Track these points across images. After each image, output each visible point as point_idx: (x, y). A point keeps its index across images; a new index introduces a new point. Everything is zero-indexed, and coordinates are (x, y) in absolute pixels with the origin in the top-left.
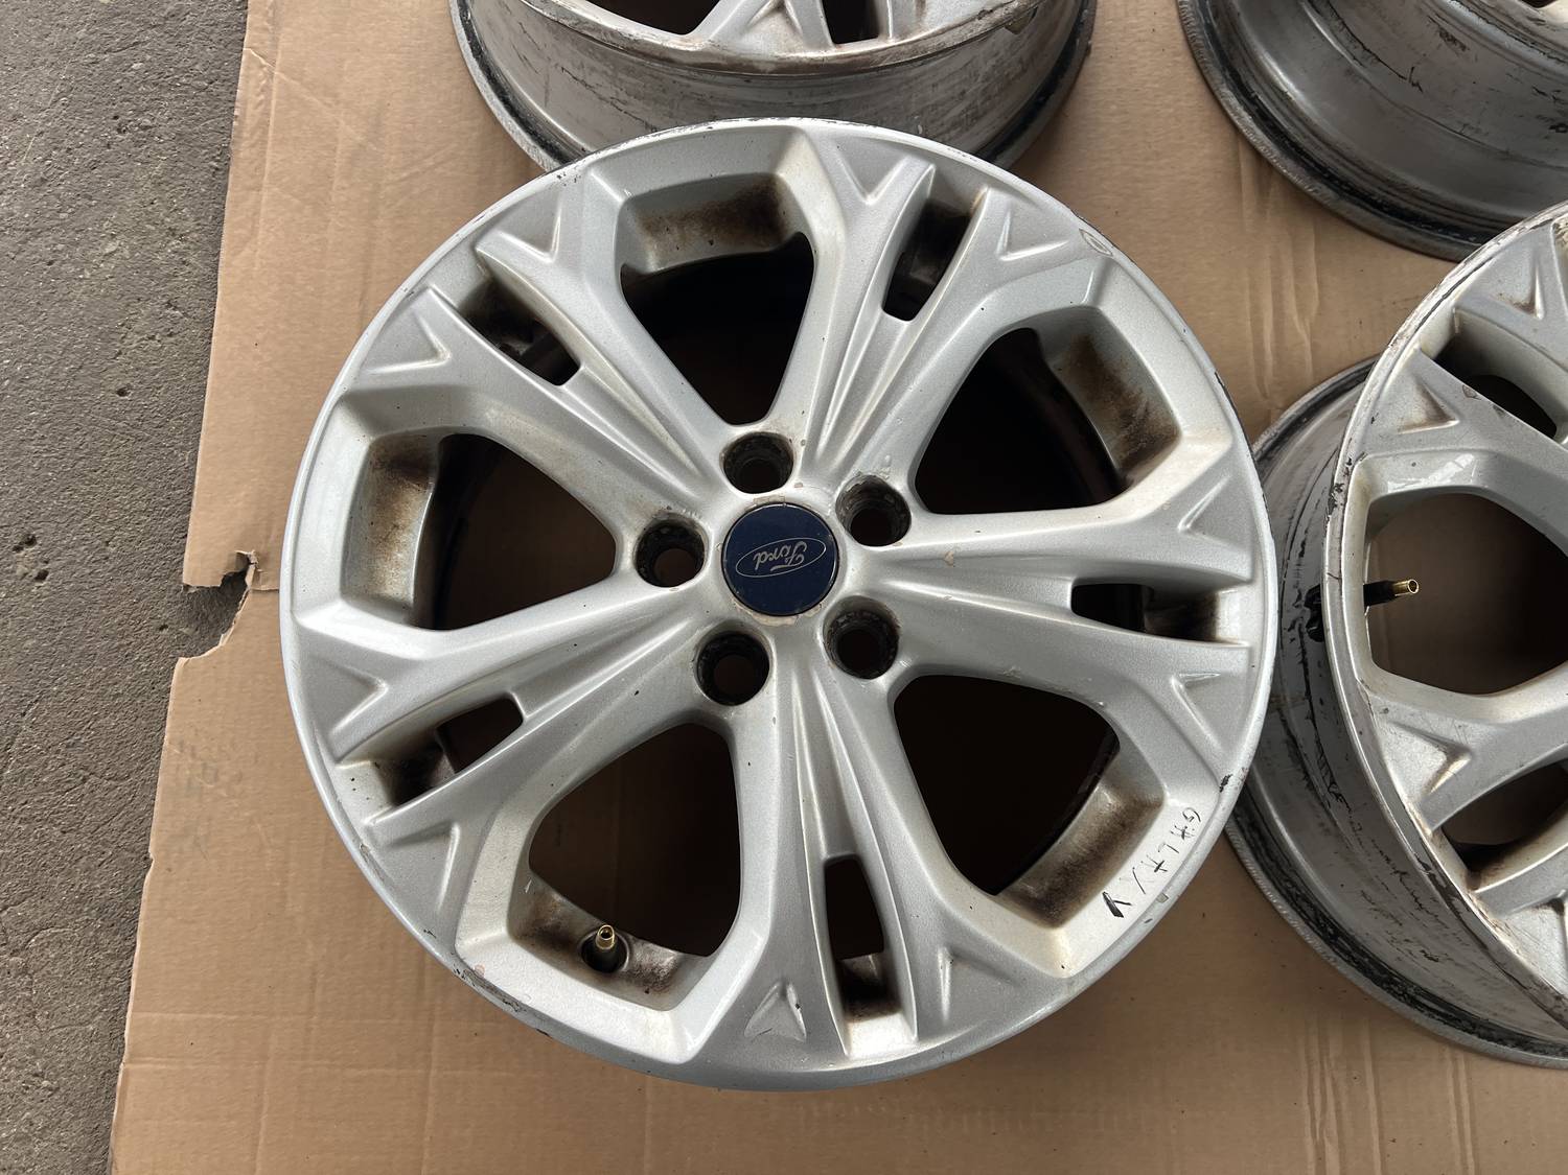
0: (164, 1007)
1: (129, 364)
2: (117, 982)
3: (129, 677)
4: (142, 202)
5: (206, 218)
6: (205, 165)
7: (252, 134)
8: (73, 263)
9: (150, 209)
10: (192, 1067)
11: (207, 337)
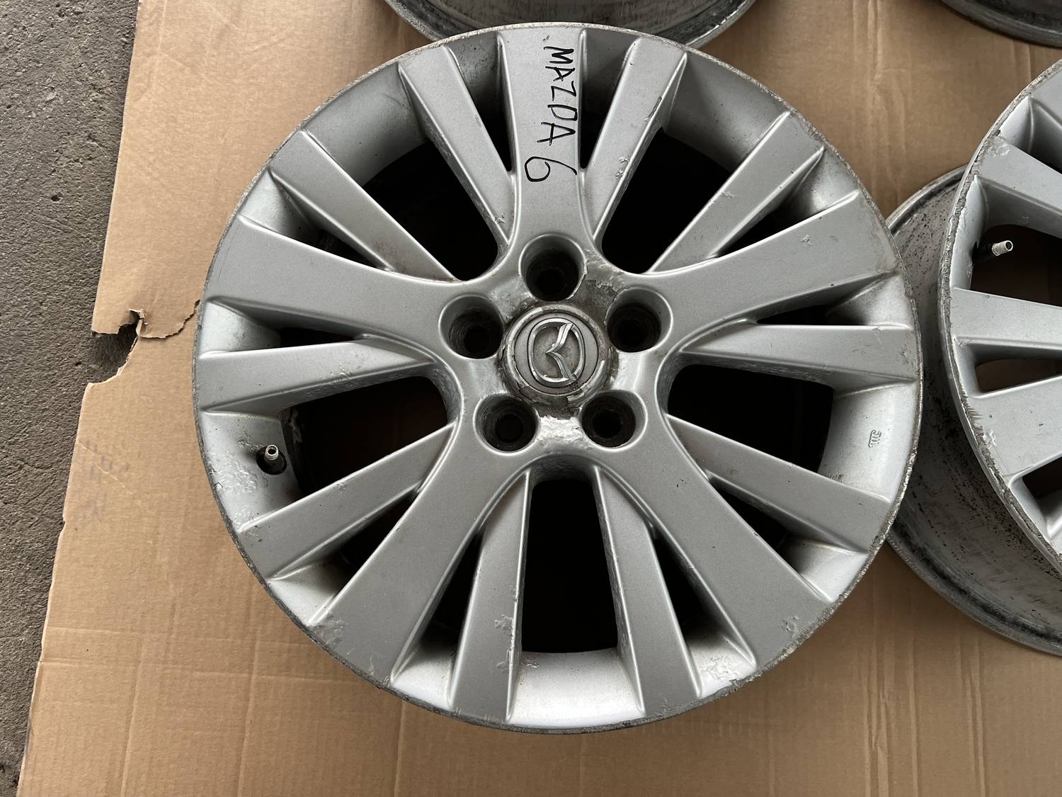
0: (70, 624)
1: (60, 178)
2: (39, 608)
3: (53, 398)
4: (74, 66)
5: (117, 77)
6: (118, 40)
7: (151, 16)
8: (24, 107)
9: (78, 70)
10: (87, 666)
11: (115, 160)
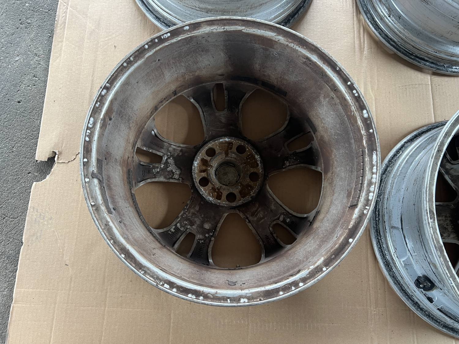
0: (26, 287)
1: (21, 94)
2: (12, 279)
3: (18, 188)
4: (27, 45)
5: (46, 51)
6: (46, 35)
7: (61, 26)
8: (6, 63)
9: (29, 47)
10: (33, 306)
11: (45, 86)
